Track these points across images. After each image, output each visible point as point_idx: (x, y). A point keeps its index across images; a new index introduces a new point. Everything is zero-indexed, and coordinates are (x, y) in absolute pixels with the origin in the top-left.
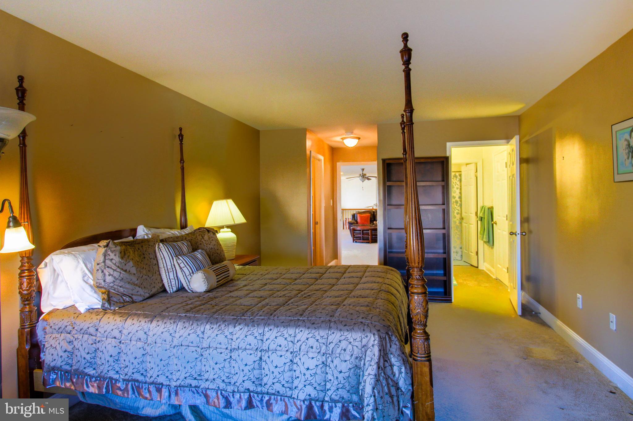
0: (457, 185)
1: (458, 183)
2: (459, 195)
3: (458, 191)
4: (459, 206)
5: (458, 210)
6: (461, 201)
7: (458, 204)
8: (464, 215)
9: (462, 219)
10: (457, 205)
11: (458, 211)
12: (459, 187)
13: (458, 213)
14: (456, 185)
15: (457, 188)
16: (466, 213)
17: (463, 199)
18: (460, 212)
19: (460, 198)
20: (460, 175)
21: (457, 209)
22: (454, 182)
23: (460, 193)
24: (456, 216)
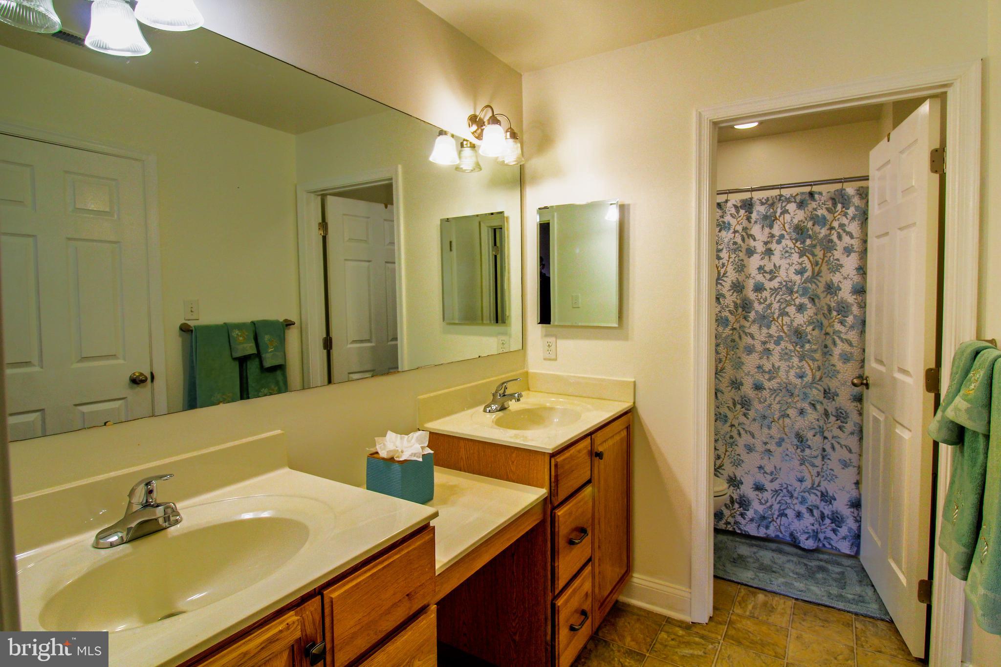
0: (846, 239)
1: (854, 228)
2: (857, 279)
3: (850, 263)
4: (852, 327)
5: (850, 344)
6: (863, 306)
7: (850, 320)
8: (872, 367)
9: (863, 382)
10: (842, 323)
11: (847, 348)
12: (856, 243)
13: (846, 358)
14: (844, 235)
15: (848, 251)
16: (880, 362)
17: (871, 298)
18: (856, 351)
19: (860, 291)
20: (863, 194)
21: (842, 340)
22: (836, 224)
23: (862, 270)
24: (839, 365)
